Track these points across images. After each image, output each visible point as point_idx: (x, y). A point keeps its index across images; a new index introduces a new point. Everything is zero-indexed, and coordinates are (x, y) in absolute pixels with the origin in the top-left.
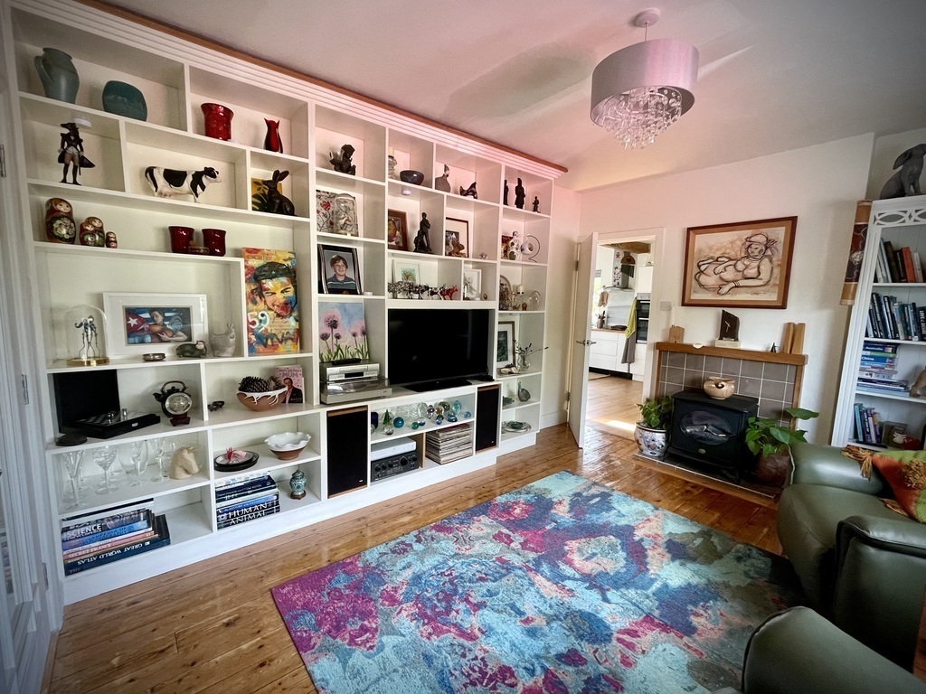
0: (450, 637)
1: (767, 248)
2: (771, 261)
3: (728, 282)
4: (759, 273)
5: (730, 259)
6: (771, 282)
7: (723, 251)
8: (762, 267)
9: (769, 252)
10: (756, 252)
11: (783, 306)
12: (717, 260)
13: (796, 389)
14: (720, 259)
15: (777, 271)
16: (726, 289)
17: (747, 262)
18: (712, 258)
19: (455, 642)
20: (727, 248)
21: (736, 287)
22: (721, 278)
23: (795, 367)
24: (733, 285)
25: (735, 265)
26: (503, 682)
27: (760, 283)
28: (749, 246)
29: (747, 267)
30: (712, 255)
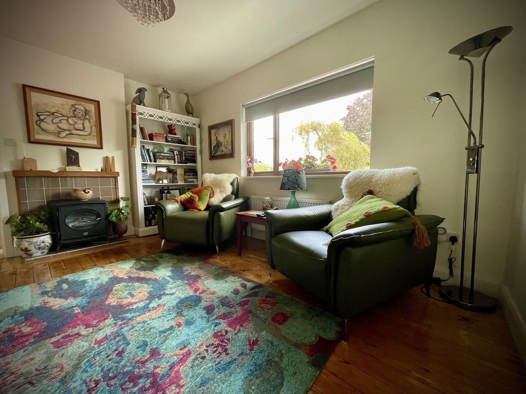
0: (184, 369)
1: (86, 114)
2: (90, 122)
3: (64, 130)
4: (84, 129)
5: (63, 116)
6: (92, 134)
7: (57, 108)
8: (85, 125)
9: (87, 117)
10: (80, 115)
11: (101, 148)
12: (53, 114)
13: (116, 188)
14: (55, 114)
15: (94, 128)
16: (63, 134)
17: (75, 120)
18: (49, 112)
19: (190, 365)
20: (60, 108)
21: (70, 134)
22: (58, 127)
23: (114, 179)
24: (68, 132)
25: (67, 120)
26: (225, 336)
27: (86, 134)
28: (75, 110)
29: (76, 123)
30: (48, 110)
